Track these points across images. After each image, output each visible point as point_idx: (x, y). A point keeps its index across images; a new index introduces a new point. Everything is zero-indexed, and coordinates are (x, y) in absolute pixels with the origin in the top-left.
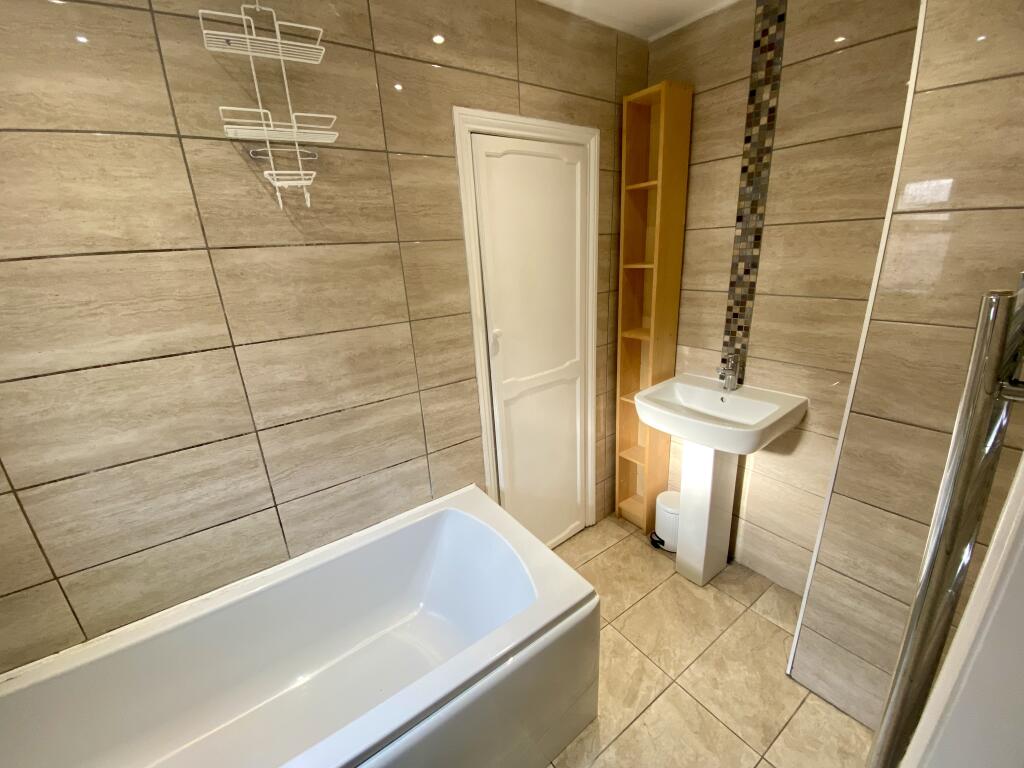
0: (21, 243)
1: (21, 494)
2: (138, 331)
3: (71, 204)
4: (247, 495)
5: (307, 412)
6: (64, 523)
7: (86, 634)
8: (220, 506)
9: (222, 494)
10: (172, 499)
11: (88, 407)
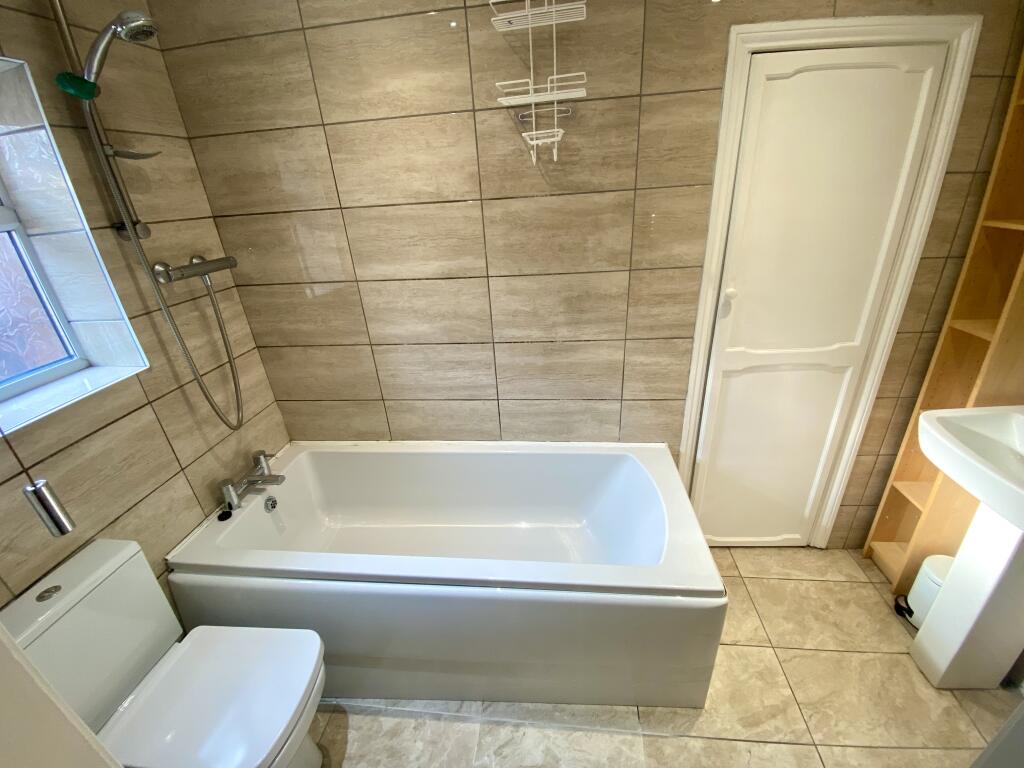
0: (385, 196)
1: (374, 347)
2: (436, 259)
3: (410, 169)
4: (482, 386)
5: (529, 337)
6: (390, 370)
7: (392, 437)
8: (465, 388)
9: (468, 380)
10: (440, 374)
11: (407, 305)
